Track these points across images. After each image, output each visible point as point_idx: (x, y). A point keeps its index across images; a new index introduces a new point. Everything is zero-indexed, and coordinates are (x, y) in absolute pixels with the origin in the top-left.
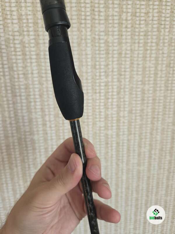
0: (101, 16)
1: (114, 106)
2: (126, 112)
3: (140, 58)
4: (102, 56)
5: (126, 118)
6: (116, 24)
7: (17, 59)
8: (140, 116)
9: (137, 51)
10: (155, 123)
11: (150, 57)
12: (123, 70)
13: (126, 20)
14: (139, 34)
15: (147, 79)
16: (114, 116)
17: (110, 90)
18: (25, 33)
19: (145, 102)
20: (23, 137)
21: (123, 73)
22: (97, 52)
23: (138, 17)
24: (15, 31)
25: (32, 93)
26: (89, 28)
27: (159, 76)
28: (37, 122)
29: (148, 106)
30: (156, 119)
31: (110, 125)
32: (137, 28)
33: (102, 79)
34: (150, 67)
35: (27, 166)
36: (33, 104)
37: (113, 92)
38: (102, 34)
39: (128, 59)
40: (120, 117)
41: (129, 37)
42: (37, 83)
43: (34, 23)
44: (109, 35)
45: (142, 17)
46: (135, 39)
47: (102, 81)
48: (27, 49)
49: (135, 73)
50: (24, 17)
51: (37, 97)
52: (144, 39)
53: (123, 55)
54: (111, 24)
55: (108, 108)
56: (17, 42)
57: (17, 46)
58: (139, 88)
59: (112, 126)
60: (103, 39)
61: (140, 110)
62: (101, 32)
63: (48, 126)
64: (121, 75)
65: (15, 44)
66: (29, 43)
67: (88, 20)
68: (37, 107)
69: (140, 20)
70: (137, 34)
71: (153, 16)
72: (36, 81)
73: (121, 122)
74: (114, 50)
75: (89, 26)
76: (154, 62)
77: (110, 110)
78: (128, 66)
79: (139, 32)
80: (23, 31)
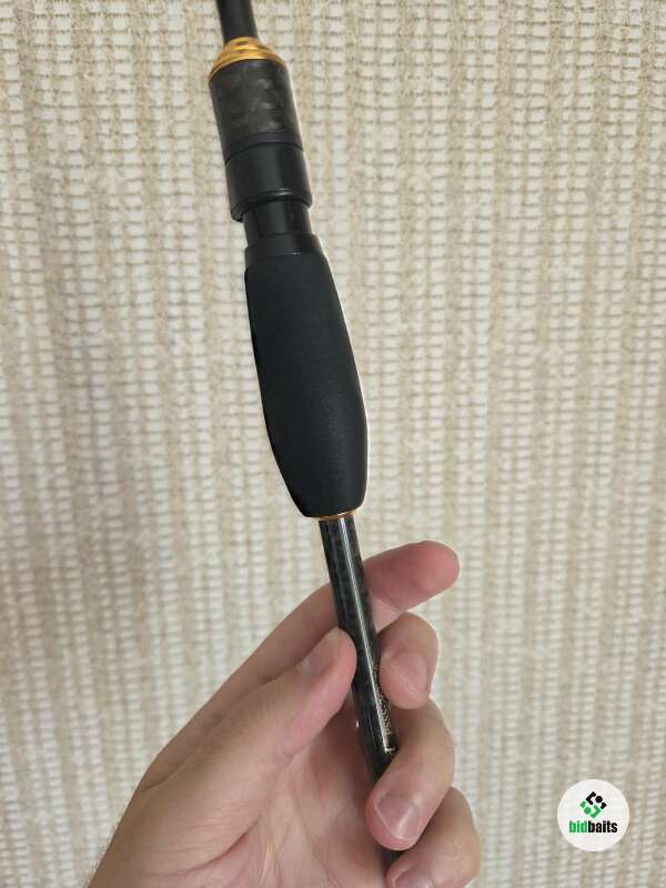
0: (386, 95)
1: (434, 424)
2: (478, 445)
3: (531, 244)
4: (388, 240)
5: (479, 467)
6: (438, 122)
7: (75, 253)
8: (533, 458)
9: (517, 218)
10: (589, 483)
11: (567, 242)
12: (466, 290)
13: (477, 108)
14: (527, 158)
15: (554, 323)
16: (432, 458)
17: (419, 365)
18: (108, 158)
19: (550, 406)
20: (97, 536)
21: (466, 302)
22: (372, 226)
23: (519, 96)
24: (71, 152)
25: (130, 377)
26: (339, 137)
27: (600, 310)
28: (149, 480)
29: (559, 423)
30: (590, 471)
31: (418, 492)
32: (518, 137)
33: (388, 324)
34: (565, 279)
35: (111, 646)
36: (134, 415)
37: (428, 370)
38: (391, 158)
39: (484, 251)
40: (458, 462)
41: (488, 171)
42: (148, 338)
43: (139, 122)
44: (413, 163)
45: (534, 95)
46: (512, 178)
47: (389, 331)
48: (114, 216)
49: (511, 300)
50: (103, 100)
51: (151, 388)
52: (544, 177)
53: (466, 238)
54: (421, 122)
55: (413, 431)
56: (76, 190)
57: (78, 204)
58: (526, 355)
59: (427, 496)
60: (392, 179)
61: (531, 437)
62: (387, 151)
63: (190, 496)
64: (459, 309)
65: (70, 197)
66: (123, 194)
67: (338, 109)
68: (151, 427)
69: (528, 109)
70: (517, 158)
71: (577, 94)
72: (147, 331)
73: (462, 479)
74: (431, 219)
75: (340, 130)
76: (579, 261)
77: (417, 436)
78: (484, 277)
79: (526, 151)
80: (101, 151)
